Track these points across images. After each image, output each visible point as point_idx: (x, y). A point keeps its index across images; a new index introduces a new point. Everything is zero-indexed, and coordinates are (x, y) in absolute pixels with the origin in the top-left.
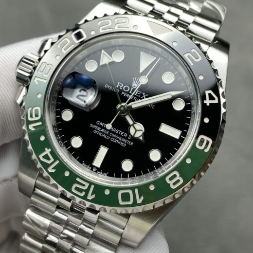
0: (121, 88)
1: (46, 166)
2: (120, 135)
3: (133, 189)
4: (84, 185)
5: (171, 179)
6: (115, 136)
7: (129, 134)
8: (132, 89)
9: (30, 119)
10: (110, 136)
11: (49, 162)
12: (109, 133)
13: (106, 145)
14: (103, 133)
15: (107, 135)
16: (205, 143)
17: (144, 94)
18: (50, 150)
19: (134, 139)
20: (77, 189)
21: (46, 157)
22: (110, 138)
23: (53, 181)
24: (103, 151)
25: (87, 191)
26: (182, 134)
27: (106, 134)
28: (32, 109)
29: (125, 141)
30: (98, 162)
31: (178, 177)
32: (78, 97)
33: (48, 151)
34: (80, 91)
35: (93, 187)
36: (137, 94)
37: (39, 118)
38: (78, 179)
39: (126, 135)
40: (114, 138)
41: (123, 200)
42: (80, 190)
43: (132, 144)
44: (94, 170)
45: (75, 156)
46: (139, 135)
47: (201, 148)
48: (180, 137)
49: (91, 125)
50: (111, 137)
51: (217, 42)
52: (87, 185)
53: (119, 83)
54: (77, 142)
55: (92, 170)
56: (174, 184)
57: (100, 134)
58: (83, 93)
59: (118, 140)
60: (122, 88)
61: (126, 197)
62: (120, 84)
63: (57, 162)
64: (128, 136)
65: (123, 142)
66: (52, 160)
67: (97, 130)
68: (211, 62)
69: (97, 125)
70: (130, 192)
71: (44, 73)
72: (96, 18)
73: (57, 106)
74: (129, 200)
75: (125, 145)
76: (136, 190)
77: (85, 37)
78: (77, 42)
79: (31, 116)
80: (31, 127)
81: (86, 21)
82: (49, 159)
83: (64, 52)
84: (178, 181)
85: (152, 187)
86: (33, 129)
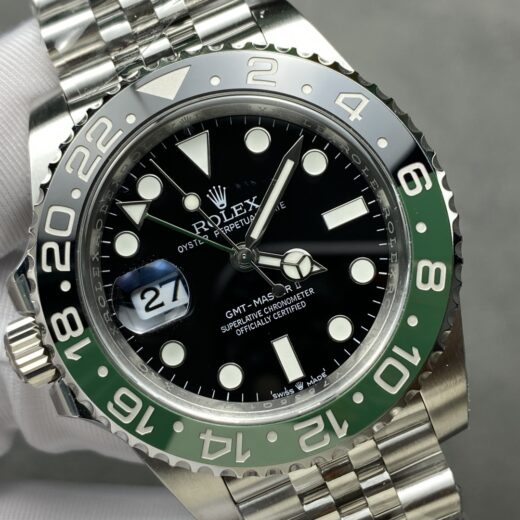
0: (206, 229)
1: (231, 458)
2: (279, 299)
3: (388, 353)
4: (315, 426)
5: (425, 280)
6: (275, 306)
7: (291, 281)
8: (223, 212)
9: (127, 421)
10: (268, 315)
11: (228, 450)
12: (262, 312)
13: (278, 335)
14: (253, 321)
15: (262, 318)
16: (415, 176)
17: (248, 201)
18: (209, 432)
19: (306, 282)
20: (309, 443)
21: (215, 448)
22: (272, 318)
23: (262, 471)
25: (328, 428)
26: (367, 200)
27: (259, 319)
28: (113, 402)
29: (297, 297)
30: (293, 370)
31: (433, 267)
32: (148, 309)
33: (208, 438)
34: (143, 298)
35: (330, 414)
36: (239, 212)
37: (139, 404)
38: (297, 427)
39: (288, 288)
40: (276, 311)
41: (393, 384)
42: (318, 439)
43: (311, 291)
44: (300, 387)
45: (250, 399)
46: (306, 268)
47: (418, 190)
48: (369, 207)
49: (224, 329)
50: (271, 314)
51: (263, 12)
52: (319, 420)
53: (194, 225)
54: (231, 376)
55: (296, 391)
56: (437, 281)
57: (251, 328)
58: (150, 295)
59: (285, 307)
60: (207, 226)
61: (392, 376)
62: (198, 226)
63: (240, 437)
64: (293, 287)
65: (295, 303)
66: (229, 442)
67: (239, 328)
68: (293, 52)
69: (231, 320)
70: (390, 361)
71: (70, 333)
72: (52, 167)
73: (143, 356)
74: (401, 375)
75: (304, 304)
76: (396, 350)
77: (72, 213)
78: (67, 234)
79: (126, 414)
80: (142, 430)
81: (44, 187)
82: (224, 446)
83: (66, 268)
84: (438, 271)
85: (413, 322)
86: (150, 430)
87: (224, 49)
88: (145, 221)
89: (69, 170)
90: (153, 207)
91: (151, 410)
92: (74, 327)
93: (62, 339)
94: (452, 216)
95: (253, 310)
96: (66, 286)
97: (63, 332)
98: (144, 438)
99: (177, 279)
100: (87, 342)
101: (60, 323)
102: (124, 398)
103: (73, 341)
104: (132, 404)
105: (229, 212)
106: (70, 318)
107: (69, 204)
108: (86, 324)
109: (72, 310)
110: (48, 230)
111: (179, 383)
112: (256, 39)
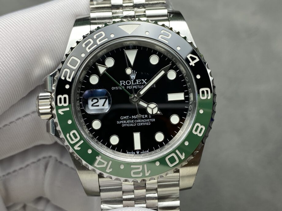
0: (124, 85)
1: (104, 169)
2: (142, 119)
3: (174, 152)
4: (139, 168)
5: (196, 131)
6: (139, 121)
7: (148, 114)
8: (133, 81)
9: (72, 142)
10: (135, 123)
11: (104, 166)
12: (134, 121)
13: (136, 131)
14: (129, 123)
15: (133, 123)
16: (205, 92)
17: (143, 80)
18: (100, 157)
19: (153, 116)
20: (134, 173)
21: (100, 163)
22: (137, 125)
23: (114, 177)
24: (137, 136)
25: (143, 171)
26: (185, 95)
27: (132, 123)
28: (69, 134)
29: (148, 120)
30: (137, 145)
31: (200, 127)
32: (92, 105)
33: (99, 159)
34: (92, 101)
35: (145, 166)
36: (138, 83)
37: (79, 138)
38: (132, 166)
39: (146, 116)
40: (139, 123)
41: (172, 163)
42: (138, 173)
43: (154, 120)
44: (138, 153)
45: (118, 150)
46: (155, 111)
47: (205, 98)
48: (185, 98)
49: (118, 122)
50: (137, 123)
51: (172, 15)
52: (141, 167)
53: (121, 81)
54: (115, 140)
55: (136, 153)
56: (200, 132)
57: (128, 125)
58: (95, 101)
59: (143, 122)
60: (125, 83)
61: (172, 160)
62: (122, 82)
63: (111, 162)
64: (148, 116)
65: (147, 122)
66: (106, 163)
67: (124, 124)
68: (178, 33)
69: (122, 120)
70: (173, 155)
71: (63, 104)
72: (78, 42)
73: (86, 122)
74: (175, 161)
75: (150, 124)
76: (177, 151)
77: (79, 61)
78: (75, 68)
79: (72, 140)
80: (76, 148)
81: (72, 49)
82: (104, 164)
83: (70, 80)
84: (202, 129)
85: (187, 143)
86: (79, 149)
87: (154, 23)
88: (104, 74)
89: (84, 46)
90: (109, 70)
91: (82, 142)
92: (65, 102)
93: (59, 105)
95: (131, 119)
96: (67, 87)
97: (60, 102)
98: (76, 151)
99: (106, 99)
100: (68, 109)
101: (60, 99)
102: (74, 134)
103: (63, 107)
104: (76, 137)
105: (135, 81)
106: (65, 98)
107: (79, 58)
108: (70, 103)
109: (66, 96)
110: (68, 64)
111: (95, 136)
112: (166, 23)
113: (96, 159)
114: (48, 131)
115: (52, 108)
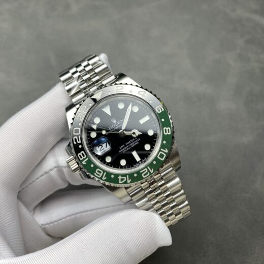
1: (126, 182)
2: (132, 142)
3: (160, 151)
4: (145, 171)
5: (166, 132)
7: (134, 138)
8: (115, 124)
9: (100, 177)
10: (130, 147)
12: (128, 146)
13: (133, 151)
14: (126, 149)
17: (121, 120)
18: (120, 176)
19: (138, 137)
20: (144, 175)
21: (122, 180)
24: (135, 154)
25: (149, 171)
26: (149, 116)
27: (128, 148)
28: (96, 173)
29: (136, 141)
30: (138, 159)
31: (167, 129)
32: (100, 150)
33: (120, 178)
35: (148, 167)
36: (119, 123)
37: (102, 172)
38: (141, 172)
39: (134, 139)
40: (132, 145)
41: (162, 158)
42: (147, 174)
43: (139, 139)
44: (140, 162)
45: (129, 167)
47: (161, 111)
49: (120, 152)
52: (146, 169)
54: (123, 162)
55: (139, 164)
56: (169, 132)
58: (100, 147)
59: (134, 144)
60: (112, 128)
61: (162, 156)
62: (110, 128)
63: (128, 176)
65: (136, 143)
66: (125, 178)
67: (123, 151)
68: (126, 84)
69: (121, 149)
70: (161, 152)
71: (83, 158)
72: (73, 119)
73: (101, 161)
74: (164, 155)
75: (138, 143)
76: (162, 149)
77: (79, 129)
78: (79, 134)
79: (99, 175)
80: (104, 178)
81: (72, 124)
82: (124, 179)
83: (80, 142)
84: (168, 130)
85: (165, 142)
86: (106, 178)
87: (111, 86)
88: (97, 128)
89: (77, 119)
90: (99, 125)
91: (105, 173)
92: (84, 156)
93: (81, 159)
94: (171, 121)
95: (126, 146)
96: (80, 146)
97: (81, 157)
98: (105, 180)
99: (106, 142)
100: (87, 159)
101: (80, 155)
102: (98, 171)
103: (84, 159)
104: (100, 172)
105: (117, 123)
106: (82, 154)
107: (78, 127)
108: (86, 155)
109: (83, 152)
110: (74, 134)
111: (111, 166)
112: (117, 82)
113: (119, 179)
114: (82, 178)
115: (78, 164)
